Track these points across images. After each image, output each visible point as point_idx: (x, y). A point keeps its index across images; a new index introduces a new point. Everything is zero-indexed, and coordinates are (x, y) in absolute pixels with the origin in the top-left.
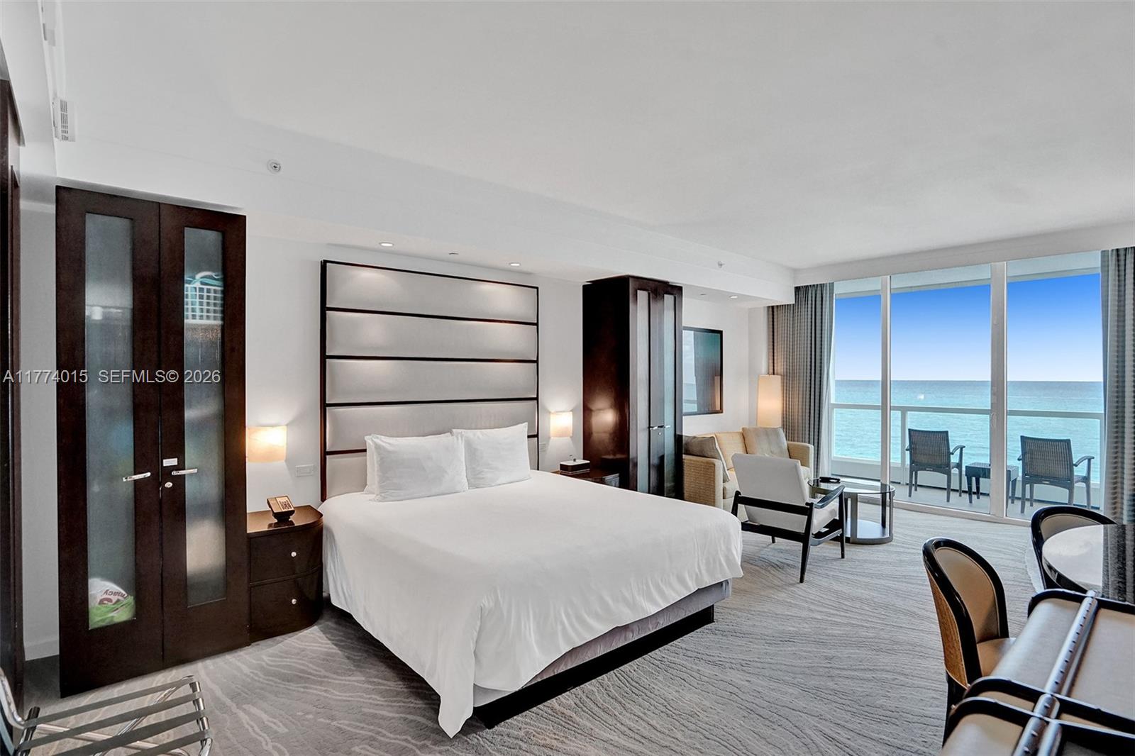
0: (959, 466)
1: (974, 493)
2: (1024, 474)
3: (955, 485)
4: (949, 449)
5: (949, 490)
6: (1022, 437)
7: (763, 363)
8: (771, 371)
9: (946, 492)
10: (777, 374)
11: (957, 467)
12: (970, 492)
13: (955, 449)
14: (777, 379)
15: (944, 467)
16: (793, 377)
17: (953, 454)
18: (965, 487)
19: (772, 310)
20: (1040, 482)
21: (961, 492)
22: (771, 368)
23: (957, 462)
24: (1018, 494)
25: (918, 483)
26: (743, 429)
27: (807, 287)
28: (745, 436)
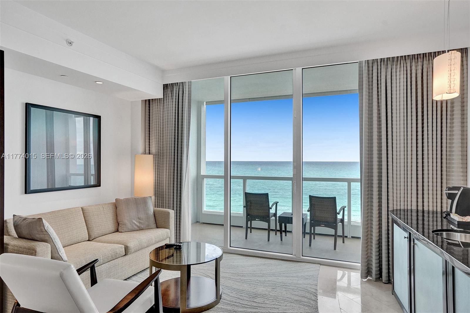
0: (275, 215)
1: (283, 231)
2: (311, 220)
3: (273, 227)
4: (269, 205)
5: (269, 230)
6: (310, 196)
7: (140, 146)
8: (147, 151)
9: (267, 232)
10: (152, 154)
11: (274, 216)
12: (281, 231)
13: (273, 205)
14: (150, 158)
15: (266, 218)
16: (163, 156)
17: (271, 209)
18: (278, 228)
19: (148, 103)
20: (319, 226)
21: (276, 231)
22: (147, 149)
23: (274, 212)
24: (308, 230)
25: (252, 227)
26: (116, 200)
27: (172, 84)
28: (117, 206)
